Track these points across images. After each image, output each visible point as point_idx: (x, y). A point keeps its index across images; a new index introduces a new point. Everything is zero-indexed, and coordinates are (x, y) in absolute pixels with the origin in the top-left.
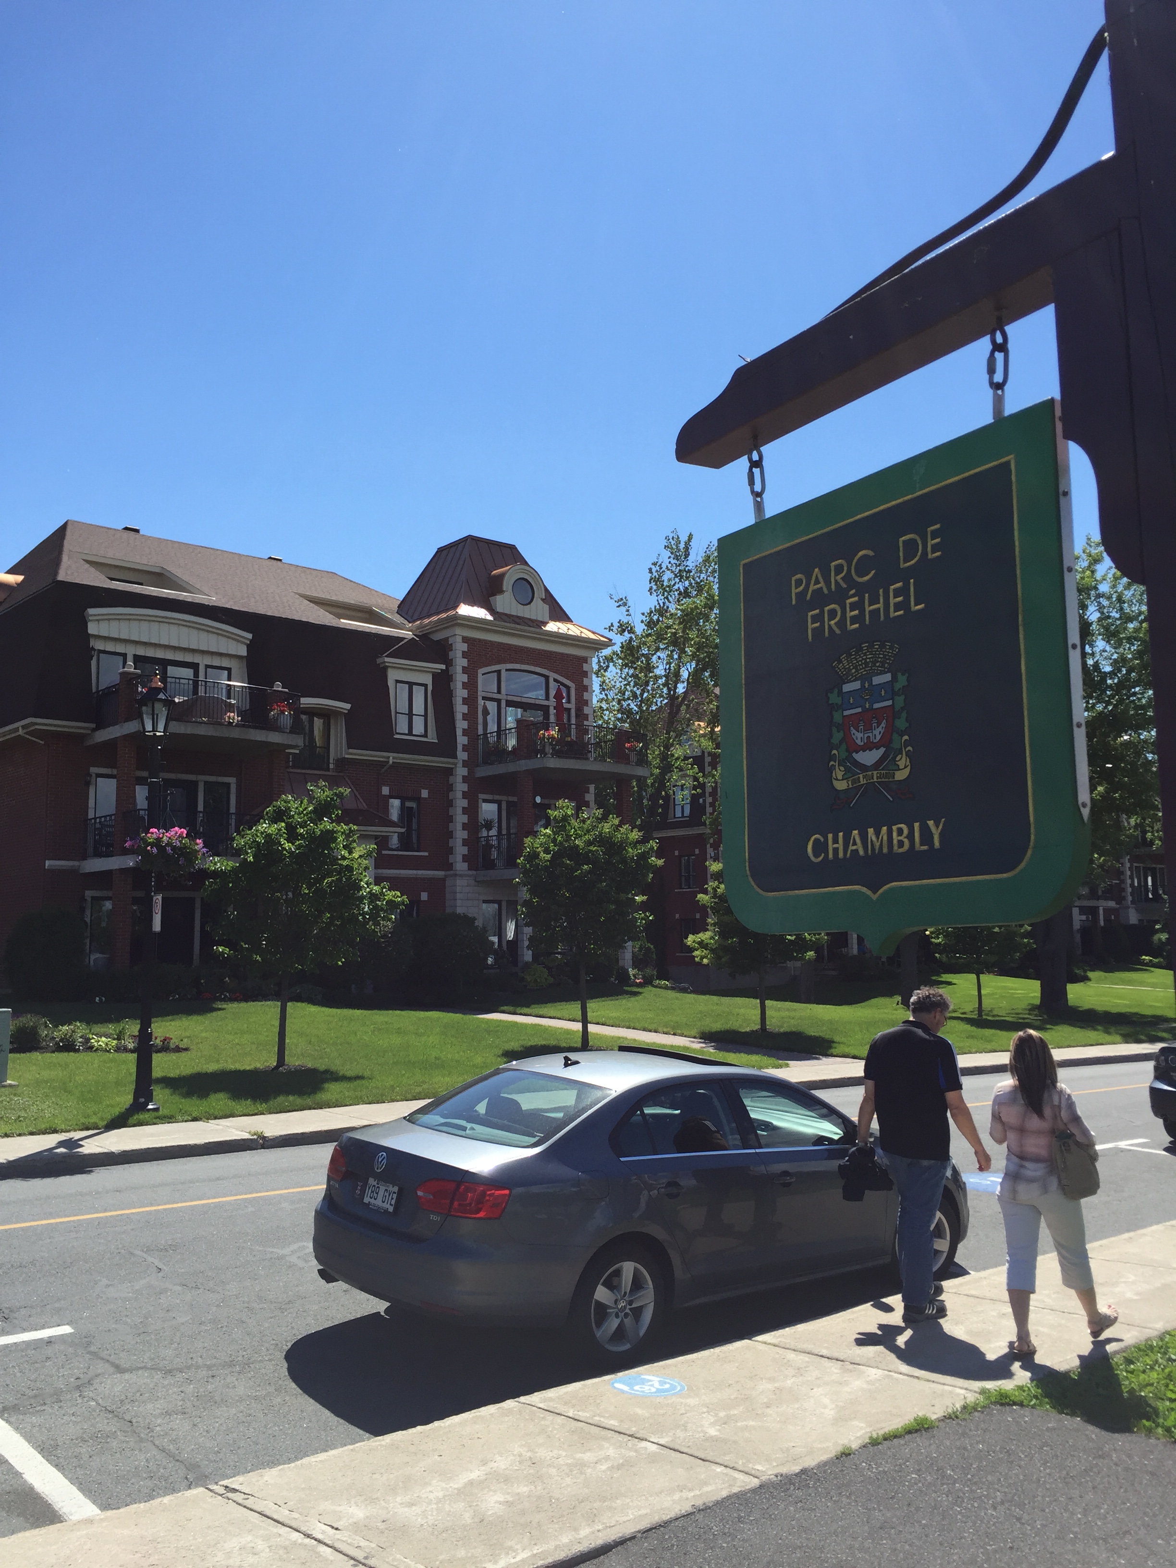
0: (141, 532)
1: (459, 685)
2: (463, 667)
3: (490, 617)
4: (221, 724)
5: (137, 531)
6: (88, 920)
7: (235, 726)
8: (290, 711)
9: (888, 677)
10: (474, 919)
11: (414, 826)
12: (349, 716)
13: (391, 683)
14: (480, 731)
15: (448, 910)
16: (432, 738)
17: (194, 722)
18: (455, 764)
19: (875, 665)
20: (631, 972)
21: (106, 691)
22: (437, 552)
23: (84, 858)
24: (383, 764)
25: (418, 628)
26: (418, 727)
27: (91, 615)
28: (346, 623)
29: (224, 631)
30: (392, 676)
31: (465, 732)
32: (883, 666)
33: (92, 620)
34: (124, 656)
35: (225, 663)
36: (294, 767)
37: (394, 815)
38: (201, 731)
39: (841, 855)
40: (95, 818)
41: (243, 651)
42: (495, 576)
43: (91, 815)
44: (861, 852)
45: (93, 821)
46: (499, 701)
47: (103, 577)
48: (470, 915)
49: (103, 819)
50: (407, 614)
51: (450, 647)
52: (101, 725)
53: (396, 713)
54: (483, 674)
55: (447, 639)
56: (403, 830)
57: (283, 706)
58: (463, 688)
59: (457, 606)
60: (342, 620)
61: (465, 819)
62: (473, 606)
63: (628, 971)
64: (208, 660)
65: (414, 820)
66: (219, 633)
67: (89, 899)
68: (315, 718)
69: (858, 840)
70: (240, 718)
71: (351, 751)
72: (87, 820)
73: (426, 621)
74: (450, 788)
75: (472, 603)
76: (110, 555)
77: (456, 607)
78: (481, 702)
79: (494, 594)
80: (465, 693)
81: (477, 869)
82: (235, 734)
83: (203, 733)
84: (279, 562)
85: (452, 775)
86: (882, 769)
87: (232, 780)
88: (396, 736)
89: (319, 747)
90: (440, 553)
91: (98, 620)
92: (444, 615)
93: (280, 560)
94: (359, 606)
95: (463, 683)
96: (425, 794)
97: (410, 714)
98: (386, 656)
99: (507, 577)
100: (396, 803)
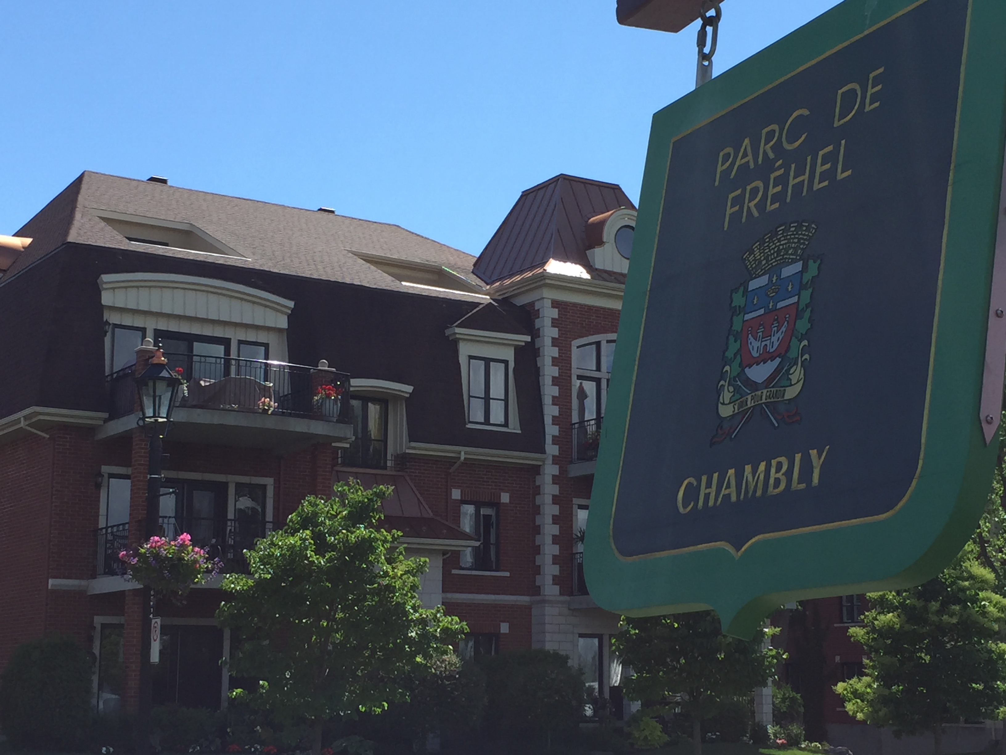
0: (169, 183)
1: (548, 361)
2: (553, 338)
3: (586, 275)
4: (255, 412)
5: (164, 181)
6: (97, 651)
7: (272, 414)
8: (338, 394)
9: (798, 267)
10: (567, 657)
11: (493, 540)
12: (410, 401)
13: (463, 360)
14: (575, 419)
15: (535, 646)
16: (514, 428)
17: (223, 410)
18: (543, 461)
19: (787, 254)
20: (771, 730)
21: (121, 373)
22: (522, 196)
23: (93, 576)
24: (451, 462)
25: (497, 290)
26: (497, 416)
27: (106, 283)
28: (408, 286)
29: (260, 298)
30: (465, 350)
31: (555, 421)
32: (795, 254)
33: (106, 289)
34: (143, 330)
35: (262, 337)
36: (344, 464)
37: (467, 525)
38: (231, 420)
39: (711, 503)
40: (107, 528)
41: (283, 323)
42: (593, 224)
43: (102, 523)
44: (734, 498)
45: (104, 530)
46: (598, 381)
47: (120, 237)
48: (561, 653)
49: (115, 529)
50: (484, 274)
51: (537, 314)
52: (114, 415)
53: (470, 396)
54: (578, 347)
55: (532, 304)
56: (477, 544)
57: (329, 389)
58: (553, 365)
59: (546, 263)
60: (404, 283)
61: (555, 530)
62: (565, 262)
63: (767, 728)
64: (242, 335)
65: (493, 532)
66: (255, 302)
67: (99, 627)
68: (370, 404)
69: (733, 483)
70: (276, 404)
71: (413, 444)
72: (96, 530)
73: (507, 282)
74: (537, 490)
75: (565, 257)
76: (131, 211)
77: (544, 263)
78: (576, 383)
79: (591, 247)
80: (554, 371)
81: (571, 594)
82: (271, 424)
83: (233, 423)
84: (331, 215)
85: (539, 474)
86: (773, 387)
87: (269, 481)
88: (469, 426)
89: (374, 440)
90: (525, 197)
91: (114, 289)
92: (529, 274)
93: (332, 212)
94: (424, 265)
95: (553, 358)
96: (505, 498)
97: (487, 399)
98: (456, 326)
99: (608, 224)
100: (469, 509)
